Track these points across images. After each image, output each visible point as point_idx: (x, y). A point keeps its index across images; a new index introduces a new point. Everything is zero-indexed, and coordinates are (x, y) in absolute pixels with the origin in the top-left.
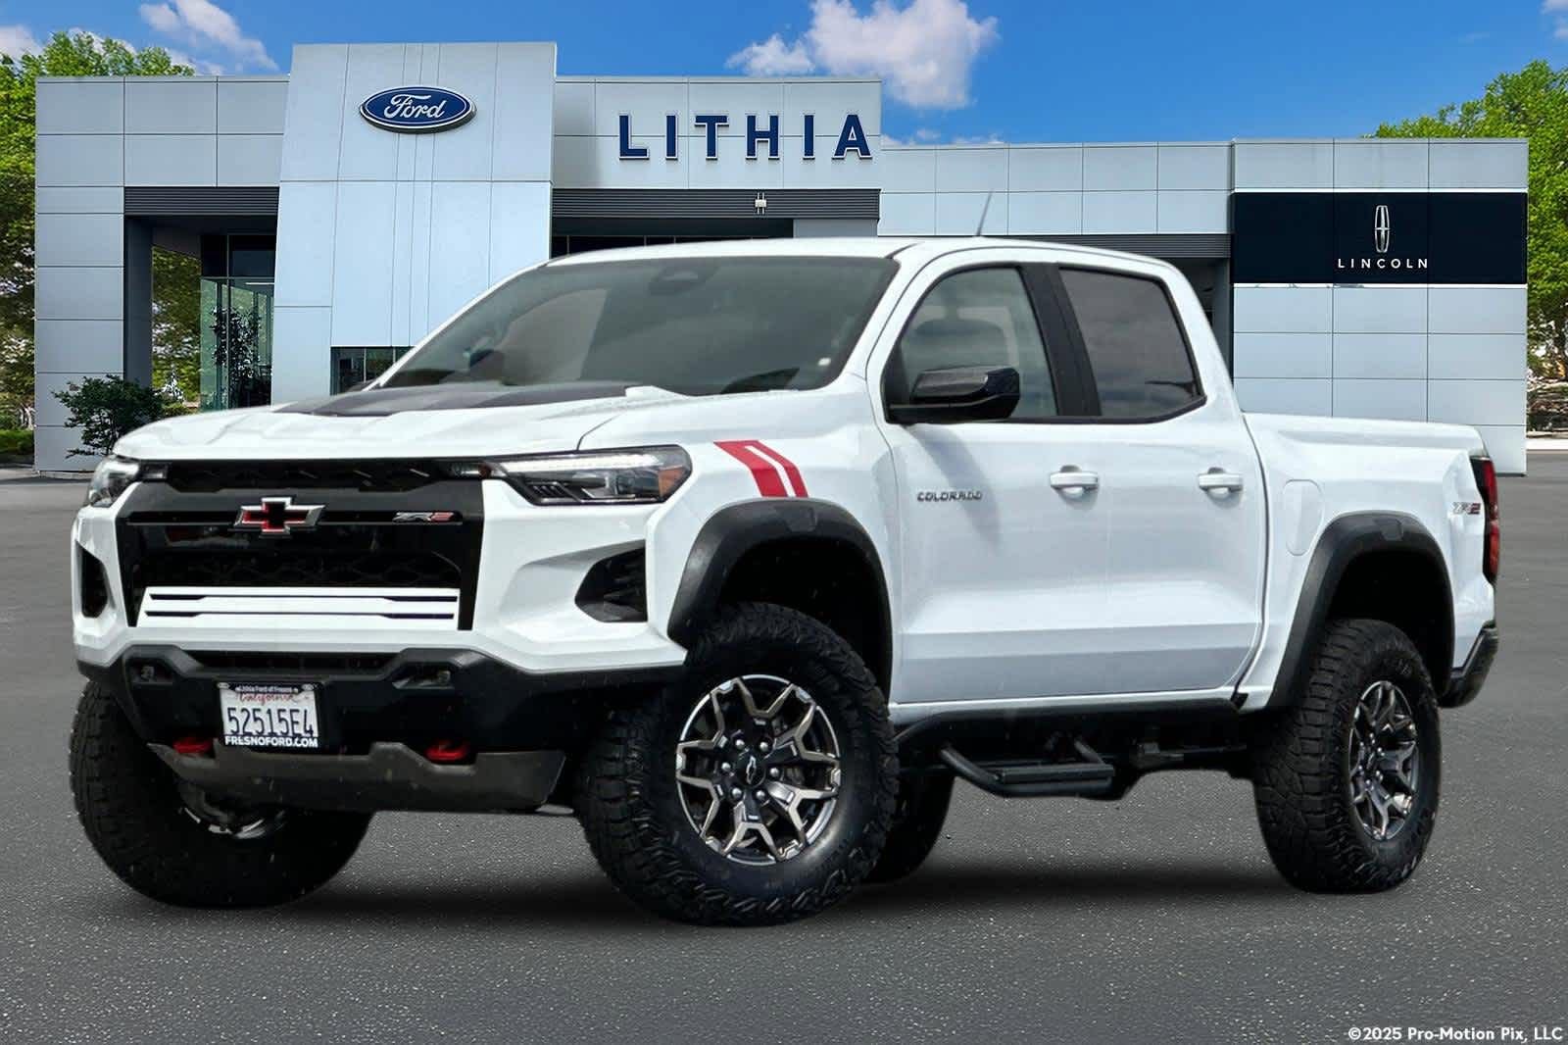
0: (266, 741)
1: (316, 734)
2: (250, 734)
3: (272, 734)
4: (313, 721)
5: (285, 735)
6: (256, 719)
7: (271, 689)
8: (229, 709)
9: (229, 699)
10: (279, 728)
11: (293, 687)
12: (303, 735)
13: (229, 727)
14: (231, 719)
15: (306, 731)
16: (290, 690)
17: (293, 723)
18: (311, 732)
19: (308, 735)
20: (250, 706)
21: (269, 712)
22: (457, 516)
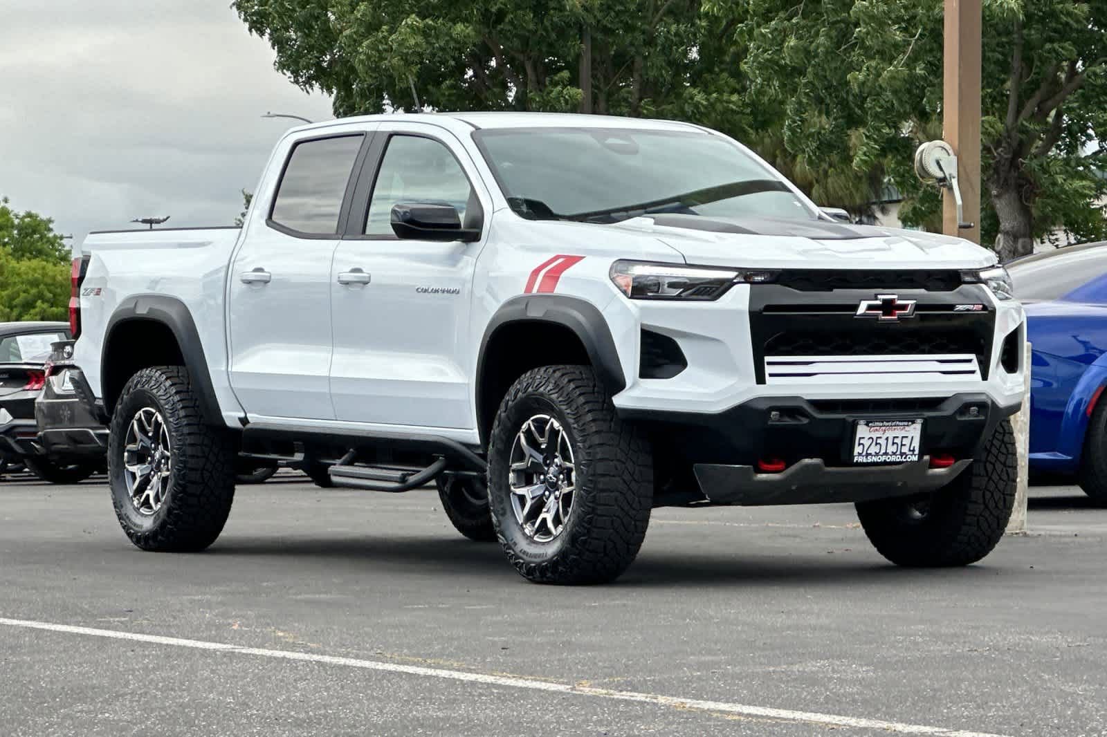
0: (883, 459)
1: (917, 452)
2: (870, 454)
3: (886, 454)
4: (916, 444)
5: (894, 454)
6: (877, 444)
7: (894, 424)
8: (860, 438)
9: (862, 431)
10: (891, 449)
11: (908, 421)
12: (908, 453)
13: (857, 449)
14: (859, 444)
15: (910, 450)
16: (906, 423)
17: (902, 445)
18: (914, 450)
19: (911, 453)
20: (875, 435)
21: (887, 439)
22: (985, 308)
